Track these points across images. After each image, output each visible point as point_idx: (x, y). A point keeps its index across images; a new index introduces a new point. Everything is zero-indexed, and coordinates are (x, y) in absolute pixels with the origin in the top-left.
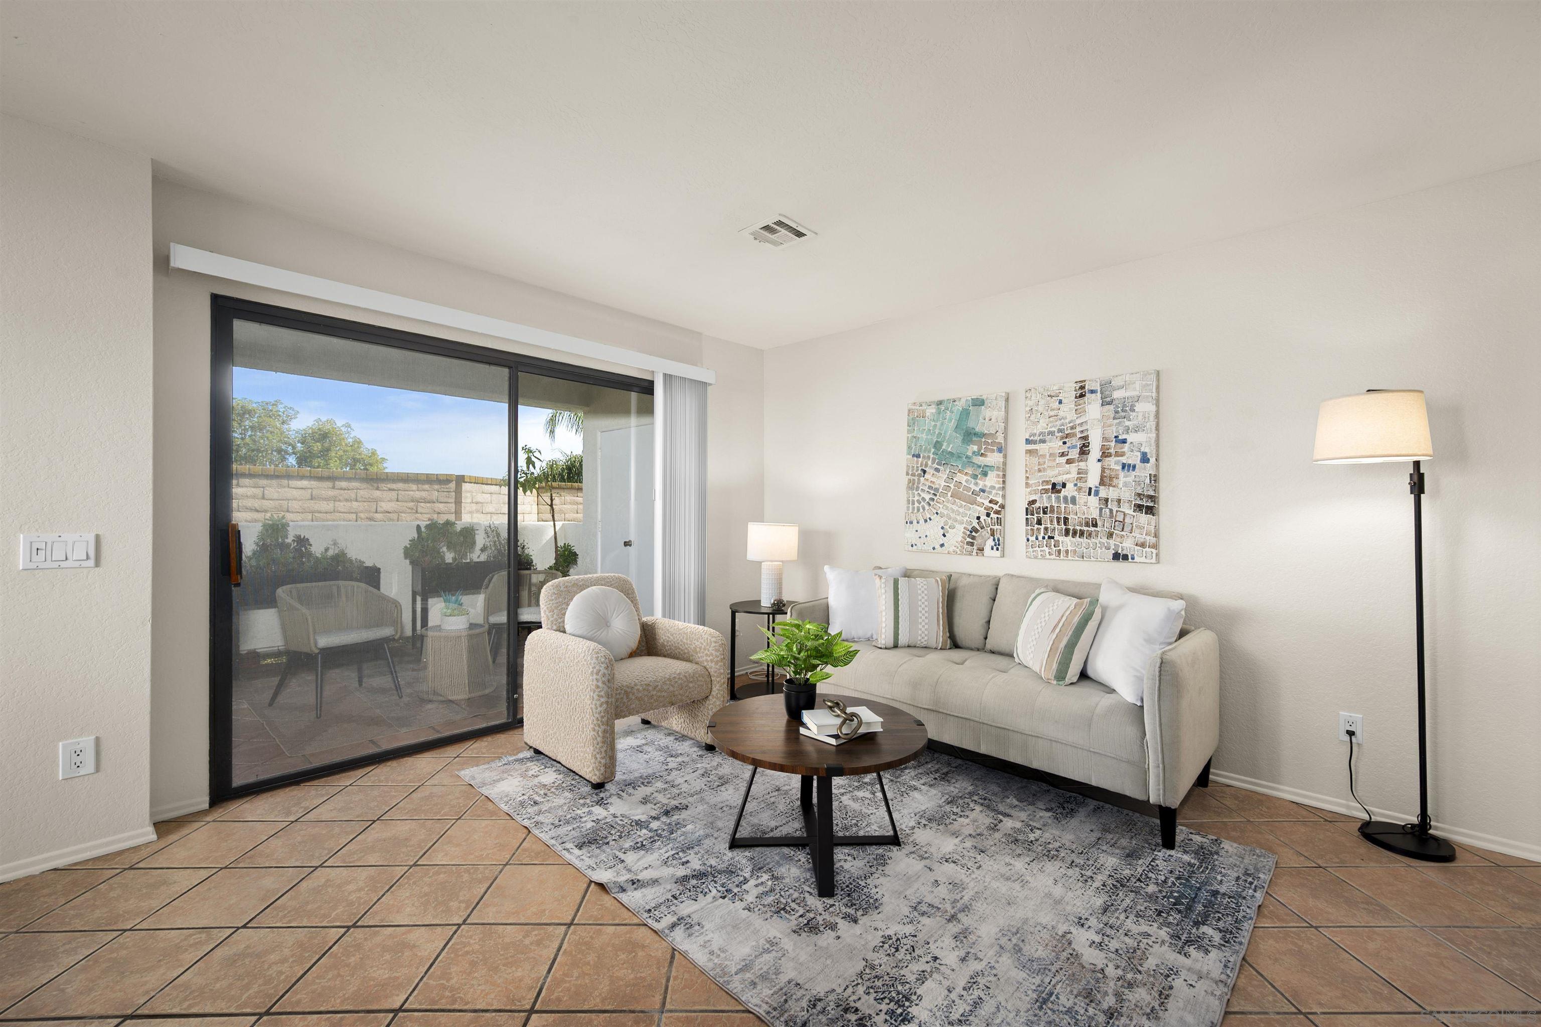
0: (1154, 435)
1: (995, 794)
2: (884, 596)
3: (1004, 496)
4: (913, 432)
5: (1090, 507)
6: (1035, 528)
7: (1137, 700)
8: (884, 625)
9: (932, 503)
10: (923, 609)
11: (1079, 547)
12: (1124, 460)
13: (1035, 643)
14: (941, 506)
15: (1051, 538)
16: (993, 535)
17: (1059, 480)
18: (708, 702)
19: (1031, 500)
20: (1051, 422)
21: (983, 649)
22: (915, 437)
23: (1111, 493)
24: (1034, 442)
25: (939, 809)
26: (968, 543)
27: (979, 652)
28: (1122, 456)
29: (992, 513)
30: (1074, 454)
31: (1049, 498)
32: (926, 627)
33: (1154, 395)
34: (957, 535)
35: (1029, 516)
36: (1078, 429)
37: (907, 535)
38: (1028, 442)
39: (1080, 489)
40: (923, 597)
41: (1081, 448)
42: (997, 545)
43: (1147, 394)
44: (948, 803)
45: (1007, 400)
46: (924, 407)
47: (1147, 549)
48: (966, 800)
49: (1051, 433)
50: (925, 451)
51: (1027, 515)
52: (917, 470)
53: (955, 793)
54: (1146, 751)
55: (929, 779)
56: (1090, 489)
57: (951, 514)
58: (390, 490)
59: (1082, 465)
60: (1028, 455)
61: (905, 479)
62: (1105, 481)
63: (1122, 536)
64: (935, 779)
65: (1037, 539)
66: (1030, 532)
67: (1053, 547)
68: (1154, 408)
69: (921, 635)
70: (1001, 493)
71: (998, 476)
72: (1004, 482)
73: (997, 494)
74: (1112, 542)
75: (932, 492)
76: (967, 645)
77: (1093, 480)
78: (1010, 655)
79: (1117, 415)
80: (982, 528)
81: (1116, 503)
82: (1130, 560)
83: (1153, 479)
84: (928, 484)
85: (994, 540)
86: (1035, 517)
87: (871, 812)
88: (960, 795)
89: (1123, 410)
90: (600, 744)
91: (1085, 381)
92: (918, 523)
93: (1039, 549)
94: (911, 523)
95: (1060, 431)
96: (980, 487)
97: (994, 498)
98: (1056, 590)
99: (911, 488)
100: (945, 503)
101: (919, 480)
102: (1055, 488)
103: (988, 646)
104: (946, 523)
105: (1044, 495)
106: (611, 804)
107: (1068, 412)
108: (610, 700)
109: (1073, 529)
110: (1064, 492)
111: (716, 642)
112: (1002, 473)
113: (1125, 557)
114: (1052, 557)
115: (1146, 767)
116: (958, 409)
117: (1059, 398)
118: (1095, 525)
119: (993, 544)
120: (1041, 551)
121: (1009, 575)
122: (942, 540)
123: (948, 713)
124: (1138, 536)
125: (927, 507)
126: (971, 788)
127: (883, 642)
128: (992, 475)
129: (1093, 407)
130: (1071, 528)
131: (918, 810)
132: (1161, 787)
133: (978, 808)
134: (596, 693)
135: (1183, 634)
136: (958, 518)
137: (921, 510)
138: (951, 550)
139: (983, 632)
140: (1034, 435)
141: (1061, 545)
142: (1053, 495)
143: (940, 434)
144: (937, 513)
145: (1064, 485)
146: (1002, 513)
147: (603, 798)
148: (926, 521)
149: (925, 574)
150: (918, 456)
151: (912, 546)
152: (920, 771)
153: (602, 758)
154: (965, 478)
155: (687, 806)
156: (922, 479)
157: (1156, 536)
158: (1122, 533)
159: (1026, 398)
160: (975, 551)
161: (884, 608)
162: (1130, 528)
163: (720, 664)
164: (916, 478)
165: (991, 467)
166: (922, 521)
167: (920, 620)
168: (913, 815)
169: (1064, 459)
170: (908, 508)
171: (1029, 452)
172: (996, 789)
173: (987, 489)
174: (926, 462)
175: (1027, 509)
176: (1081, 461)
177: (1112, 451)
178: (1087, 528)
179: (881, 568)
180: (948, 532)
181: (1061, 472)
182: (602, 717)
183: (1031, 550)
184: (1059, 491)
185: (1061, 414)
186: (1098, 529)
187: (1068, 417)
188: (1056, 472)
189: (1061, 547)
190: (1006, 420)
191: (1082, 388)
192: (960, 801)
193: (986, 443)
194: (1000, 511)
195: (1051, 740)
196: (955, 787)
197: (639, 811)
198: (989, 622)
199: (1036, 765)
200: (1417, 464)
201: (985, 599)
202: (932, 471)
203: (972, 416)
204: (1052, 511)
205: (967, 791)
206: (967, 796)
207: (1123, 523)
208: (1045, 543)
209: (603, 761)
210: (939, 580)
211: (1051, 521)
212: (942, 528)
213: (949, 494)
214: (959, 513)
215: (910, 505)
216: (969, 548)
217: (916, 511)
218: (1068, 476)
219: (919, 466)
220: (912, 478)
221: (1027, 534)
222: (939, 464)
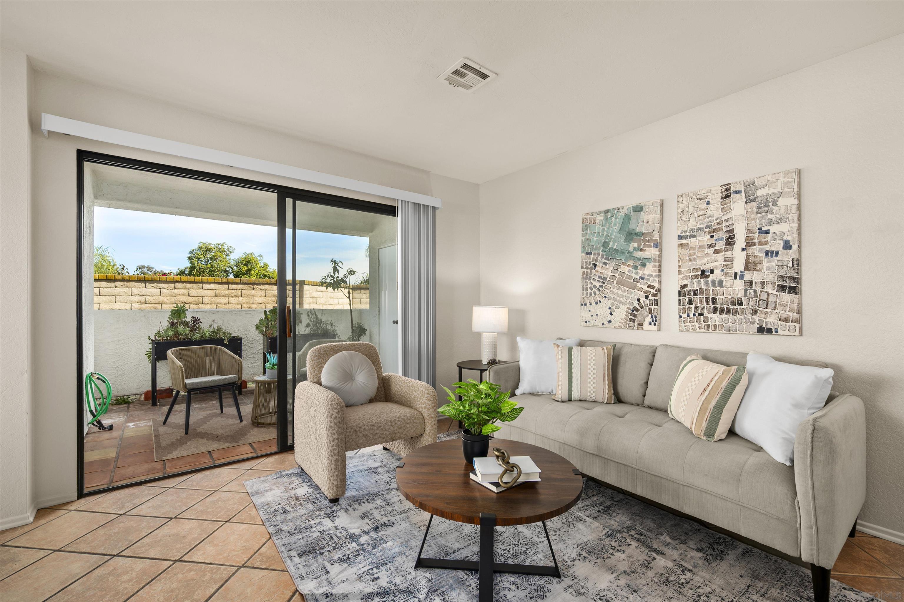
0: (797, 225)
1: (650, 530)
2: (560, 361)
3: (660, 282)
4: (586, 236)
5: (736, 289)
6: (687, 307)
7: (786, 460)
8: (560, 383)
9: (601, 289)
10: (592, 371)
11: (726, 322)
12: (767, 248)
13: (686, 403)
14: (609, 291)
15: (702, 315)
16: (651, 313)
17: (708, 267)
18: (422, 439)
19: (683, 284)
20: (700, 220)
21: (642, 404)
22: (588, 239)
23: (756, 277)
24: (686, 238)
25: (599, 542)
26: (630, 320)
27: (638, 407)
28: (765, 244)
29: (650, 296)
30: (721, 245)
31: (699, 282)
32: (594, 385)
33: (796, 190)
34: (621, 314)
35: (681, 298)
36: (725, 224)
37: (583, 314)
38: (680, 237)
39: (726, 274)
40: (591, 362)
41: (727, 240)
42: (654, 321)
43: (789, 190)
44: (608, 536)
45: (662, 205)
47: (790, 324)
48: (626, 535)
49: (700, 229)
50: (595, 249)
51: (679, 296)
52: (590, 265)
53: (614, 527)
54: (798, 511)
55: (593, 511)
56: (736, 274)
57: (617, 298)
58: (261, 290)
59: (728, 254)
60: (680, 248)
61: (581, 271)
62: (749, 266)
63: (766, 313)
64: (599, 511)
65: (688, 316)
66: (682, 311)
67: (702, 322)
68: (796, 202)
69: (590, 392)
70: (657, 280)
71: (655, 266)
72: (660, 271)
73: (654, 280)
74: (756, 318)
75: (602, 281)
76: (629, 401)
77: (738, 266)
78: (664, 411)
79: (760, 210)
80: (642, 307)
81: (760, 285)
82: (774, 333)
83: (795, 263)
84: (598, 274)
85: (652, 317)
86: (687, 298)
87: (540, 540)
88: (619, 528)
89: (765, 206)
90: (333, 470)
91: (730, 184)
92: (591, 304)
93: (690, 324)
94: (585, 305)
95: (708, 227)
96: (640, 275)
97: (651, 284)
98: (705, 358)
99: (586, 278)
100: (612, 289)
101: (591, 272)
102: (704, 274)
103: (647, 402)
104: (612, 304)
105: (695, 280)
106: (339, 516)
107: (714, 210)
108: (340, 437)
109: (721, 308)
110: (712, 277)
111: (428, 394)
112: (657, 264)
113: (769, 331)
114: (703, 330)
115: (798, 526)
116: (622, 215)
117: (707, 200)
118: (741, 304)
119: (651, 320)
120: (692, 326)
121: (664, 345)
122: (609, 318)
123: (609, 458)
124: (781, 312)
125: (597, 293)
126: (629, 522)
127: (560, 396)
128: (649, 266)
129: (738, 205)
130: (719, 306)
131: (580, 542)
132: (815, 547)
133: (634, 544)
134: (330, 431)
135: (830, 399)
136: (622, 300)
137: (593, 295)
138: (617, 325)
139: (642, 390)
140: (685, 232)
141: (710, 321)
142: (702, 280)
143: (607, 236)
144: (605, 297)
145: (712, 271)
146: (659, 295)
147: (334, 511)
148: (597, 303)
149: (594, 343)
150: (590, 254)
151: (586, 322)
152: (587, 503)
153: (334, 480)
154: (628, 269)
155: (393, 523)
156: (593, 271)
157: (799, 312)
158: (766, 310)
159: (678, 202)
160: (636, 326)
161: (560, 370)
162: (773, 306)
163: (431, 410)
164: (589, 271)
165: (649, 259)
166: (594, 303)
167: (589, 380)
168: (575, 546)
169: (711, 250)
170: (583, 293)
171: (681, 246)
172: (652, 525)
173: (646, 277)
174: (597, 258)
175: (679, 292)
176: (727, 250)
177: (756, 241)
178: (733, 307)
179: (562, 339)
180: (614, 311)
181: (710, 261)
182: (334, 450)
183: (683, 325)
184: (708, 277)
185: (709, 213)
186: (744, 307)
187: (715, 215)
188: (705, 260)
189: (709, 323)
190: (661, 222)
191: (728, 190)
192: (619, 535)
193: (645, 240)
194: (656, 294)
195: (701, 491)
196: (615, 521)
197: (357, 525)
198: (647, 383)
199: (687, 510)
201: (643, 365)
202: (601, 265)
203: (633, 221)
204: (702, 293)
205: (625, 525)
206: (625, 530)
207: (767, 301)
208: (696, 319)
209: (335, 483)
210: (605, 348)
211: (701, 301)
212: (610, 308)
213: (615, 282)
214: (623, 296)
215: (585, 291)
216: (631, 324)
217: (589, 296)
218: (716, 264)
219: (591, 261)
220: (586, 270)
221: (680, 312)
222: (607, 259)
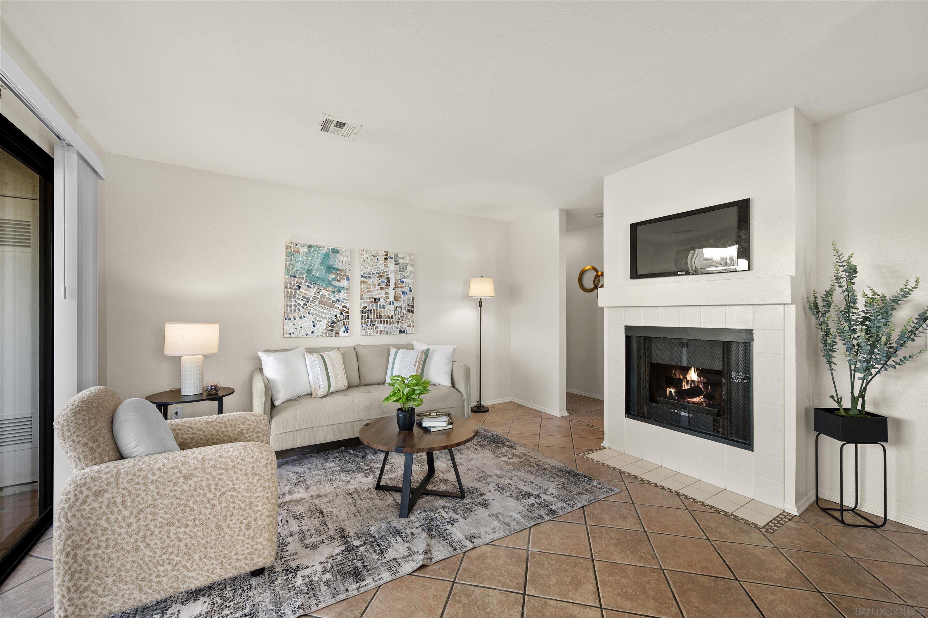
0: (413, 280)
2: (318, 366)
3: (350, 304)
4: (290, 261)
5: (390, 310)
6: (366, 320)
7: (450, 384)
9: (305, 307)
11: (386, 328)
12: (403, 290)
14: (312, 309)
15: (374, 325)
16: (344, 324)
17: (377, 297)
19: (364, 306)
20: (374, 268)
22: (292, 264)
23: (398, 304)
24: (366, 277)
26: (330, 330)
28: (402, 288)
29: (344, 313)
30: (384, 285)
33: (413, 264)
34: (322, 326)
35: (363, 314)
36: (385, 274)
38: (363, 277)
39: (386, 302)
41: (386, 283)
42: (347, 330)
43: (411, 263)
45: (350, 253)
46: (299, 247)
47: (411, 328)
49: (373, 274)
50: (300, 274)
52: (294, 286)
56: (390, 302)
57: (319, 314)
59: (387, 291)
61: (283, 291)
62: (396, 298)
63: (403, 323)
65: (367, 326)
66: (364, 322)
67: (374, 329)
68: (413, 269)
69: (339, 386)
70: (348, 302)
71: (346, 293)
72: (349, 296)
73: (346, 302)
74: (399, 325)
75: (305, 300)
77: (391, 298)
79: (400, 270)
80: (338, 321)
81: (400, 309)
82: (406, 333)
83: (413, 299)
84: (302, 295)
85: (345, 327)
86: (366, 315)
89: (402, 268)
91: (388, 252)
92: (295, 319)
93: (368, 331)
94: (289, 319)
95: (378, 273)
96: (337, 298)
97: (345, 305)
99: (290, 297)
100: (314, 307)
101: (295, 293)
102: (376, 301)
103: (362, 382)
104: (315, 319)
105: (370, 304)
107: (381, 264)
110: (379, 303)
112: (348, 292)
113: (404, 332)
114: (375, 334)
116: (323, 252)
117: (377, 258)
118: (392, 318)
119: (344, 329)
121: (360, 345)
122: (313, 329)
124: (408, 322)
125: (301, 309)
127: (321, 393)
128: (343, 293)
129: (391, 265)
130: (383, 320)
136: (323, 315)
137: (297, 311)
138: (319, 335)
140: (365, 274)
141: (378, 328)
142: (374, 304)
143: (310, 265)
144: (309, 313)
145: (379, 300)
148: (301, 318)
150: (295, 277)
151: (290, 334)
154: (328, 293)
156: (298, 292)
157: (413, 322)
158: (403, 321)
159: (361, 254)
160: (334, 334)
162: (405, 319)
165: (342, 288)
166: (298, 318)
169: (379, 287)
170: (287, 310)
171: (363, 282)
173: (341, 300)
174: (301, 281)
175: (362, 311)
176: (387, 289)
177: (399, 285)
178: (389, 320)
180: (316, 324)
181: (378, 293)
183: (364, 331)
184: (377, 302)
185: (378, 265)
186: (394, 320)
187: (381, 267)
188: (376, 292)
190: (350, 264)
191: (387, 255)
193: (340, 274)
194: (348, 312)
200: (481, 298)
202: (305, 287)
203: (331, 259)
204: (374, 312)
207: (403, 317)
208: (371, 328)
211: (374, 317)
212: (313, 322)
213: (317, 302)
214: (324, 313)
215: (289, 308)
216: (331, 333)
217: (293, 311)
218: (381, 295)
219: (295, 283)
220: (290, 290)
221: (362, 323)
222: (310, 283)
